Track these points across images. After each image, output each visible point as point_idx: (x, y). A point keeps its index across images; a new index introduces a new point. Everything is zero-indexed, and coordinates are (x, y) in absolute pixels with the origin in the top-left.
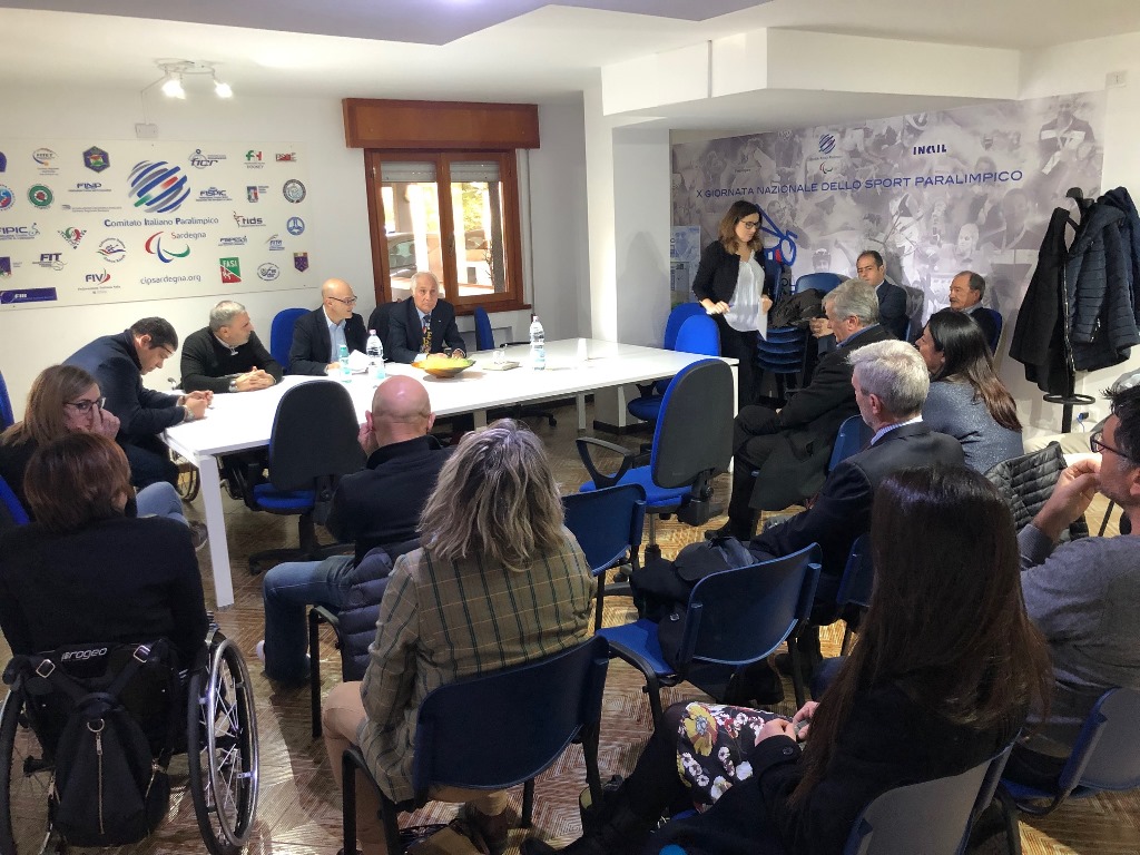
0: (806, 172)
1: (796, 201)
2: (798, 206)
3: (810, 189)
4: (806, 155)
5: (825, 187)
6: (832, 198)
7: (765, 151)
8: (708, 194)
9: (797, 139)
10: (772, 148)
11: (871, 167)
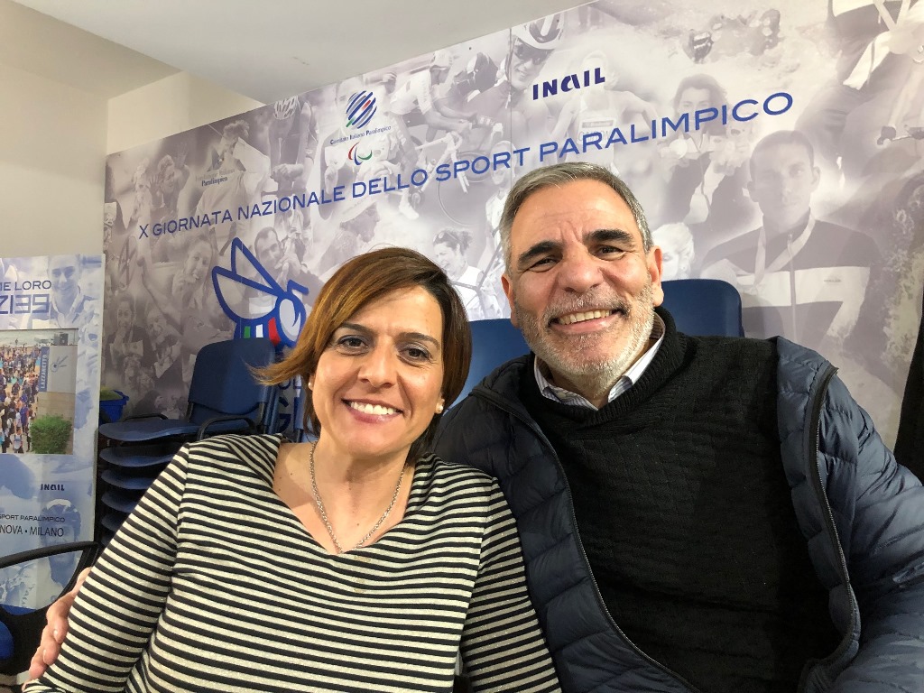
0: (324, 167)
1: (306, 224)
2: (309, 234)
3: (330, 199)
4: (322, 137)
5: (359, 189)
6: (371, 211)
7: (252, 141)
8: (158, 230)
9: (308, 110)
10: (264, 134)
11: (448, 138)
